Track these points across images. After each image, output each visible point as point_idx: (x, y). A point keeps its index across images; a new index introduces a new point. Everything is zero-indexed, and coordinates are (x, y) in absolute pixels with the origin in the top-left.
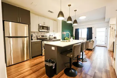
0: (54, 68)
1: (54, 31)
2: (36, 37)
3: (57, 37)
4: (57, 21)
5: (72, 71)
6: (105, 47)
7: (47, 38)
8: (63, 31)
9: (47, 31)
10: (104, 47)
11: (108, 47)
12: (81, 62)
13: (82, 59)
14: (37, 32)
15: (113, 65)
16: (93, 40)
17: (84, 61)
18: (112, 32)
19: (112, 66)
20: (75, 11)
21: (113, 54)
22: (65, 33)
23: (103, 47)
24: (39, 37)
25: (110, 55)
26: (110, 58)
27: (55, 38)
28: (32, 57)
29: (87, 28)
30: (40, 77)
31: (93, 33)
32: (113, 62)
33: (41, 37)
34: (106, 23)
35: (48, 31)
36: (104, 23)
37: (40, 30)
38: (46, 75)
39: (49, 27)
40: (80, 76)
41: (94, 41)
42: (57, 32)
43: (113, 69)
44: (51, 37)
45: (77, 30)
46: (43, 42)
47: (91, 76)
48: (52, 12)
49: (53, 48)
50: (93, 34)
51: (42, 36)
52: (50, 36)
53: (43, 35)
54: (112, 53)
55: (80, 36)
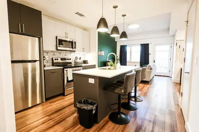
0: (94, 112)
1: (83, 50)
2: (51, 61)
3: (88, 61)
4: (89, 32)
5: (121, 116)
6: (169, 77)
7: (71, 63)
8: (100, 49)
9: (71, 49)
10: (167, 76)
11: (173, 76)
12: (134, 102)
13: (135, 97)
14: (52, 51)
15: (180, 103)
16: (150, 66)
17: (138, 100)
18: (179, 53)
19: (178, 105)
20: (124, 16)
21: (180, 88)
22: (103, 53)
23: (166, 78)
24: (56, 61)
25: (177, 90)
26: (176, 94)
27: (85, 62)
28: (47, 99)
29: (141, 45)
30: (69, 130)
31: (150, 53)
32: (180, 100)
33: (60, 61)
34: (170, 37)
35: (74, 49)
36: (168, 37)
37: (59, 48)
38: (80, 125)
39: (75, 42)
40: (134, 122)
41: (152, 67)
42: (90, 51)
43: (180, 110)
44: (78, 60)
45: (123, 48)
46: (65, 69)
47: (150, 121)
48: (81, 15)
49: (92, 81)
50: (150, 56)
51: (62, 59)
52: (76, 58)
53: (64, 57)
54: (178, 86)
55: (128, 59)
